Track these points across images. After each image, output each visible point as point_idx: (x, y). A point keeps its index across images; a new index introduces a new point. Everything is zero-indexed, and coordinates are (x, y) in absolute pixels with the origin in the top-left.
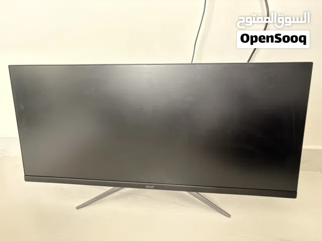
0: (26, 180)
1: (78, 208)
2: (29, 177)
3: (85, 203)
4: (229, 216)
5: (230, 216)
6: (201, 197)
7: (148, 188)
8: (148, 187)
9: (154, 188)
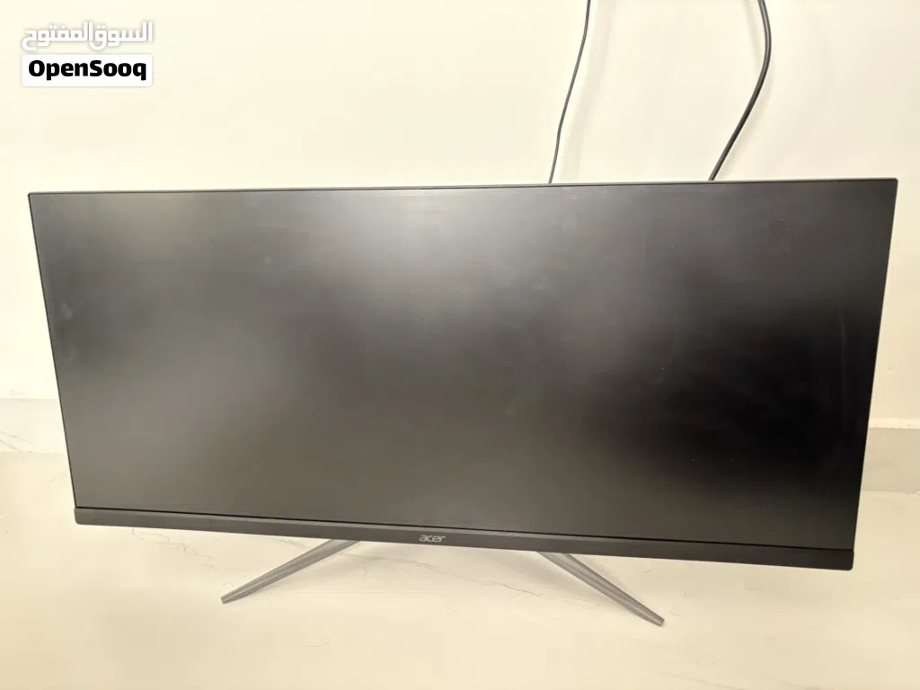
0: (80, 520)
1: (227, 599)
2: (88, 513)
3: (247, 586)
4: (658, 620)
5: (662, 620)
6: (578, 566)
7: (426, 543)
8: (427, 538)
9: (444, 543)
